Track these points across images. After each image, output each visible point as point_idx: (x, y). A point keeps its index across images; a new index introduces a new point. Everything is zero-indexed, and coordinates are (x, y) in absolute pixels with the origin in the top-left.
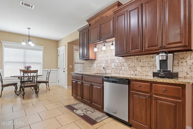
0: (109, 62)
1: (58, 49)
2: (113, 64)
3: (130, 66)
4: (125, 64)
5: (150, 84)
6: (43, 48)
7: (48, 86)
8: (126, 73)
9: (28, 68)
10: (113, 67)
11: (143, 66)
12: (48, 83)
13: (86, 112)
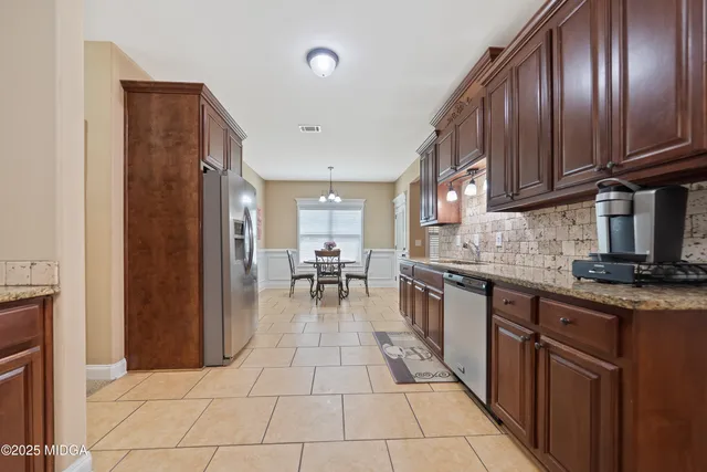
0: (489, 229)
1: (394, 201)
2: (499, 234)
3: (542, 239)
4: (528, 232)
5: (532, 300)
6: (362, 204)
8: (531, 264)
9: (330, 247)
10: (498, 244)
11: (582, 241)
13: (408, 354)
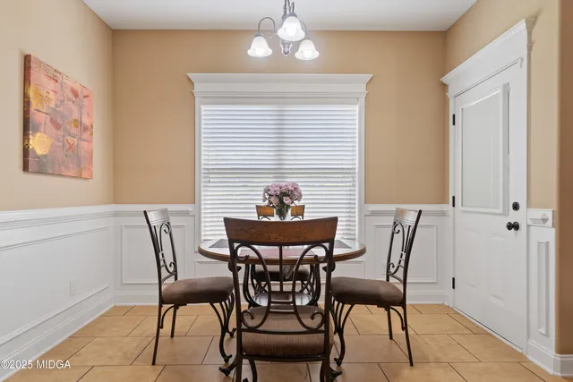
1: (445, 79)
6: (362, 89)
7: (405, 328)
9: (281, 202)
12: (400, 309)
